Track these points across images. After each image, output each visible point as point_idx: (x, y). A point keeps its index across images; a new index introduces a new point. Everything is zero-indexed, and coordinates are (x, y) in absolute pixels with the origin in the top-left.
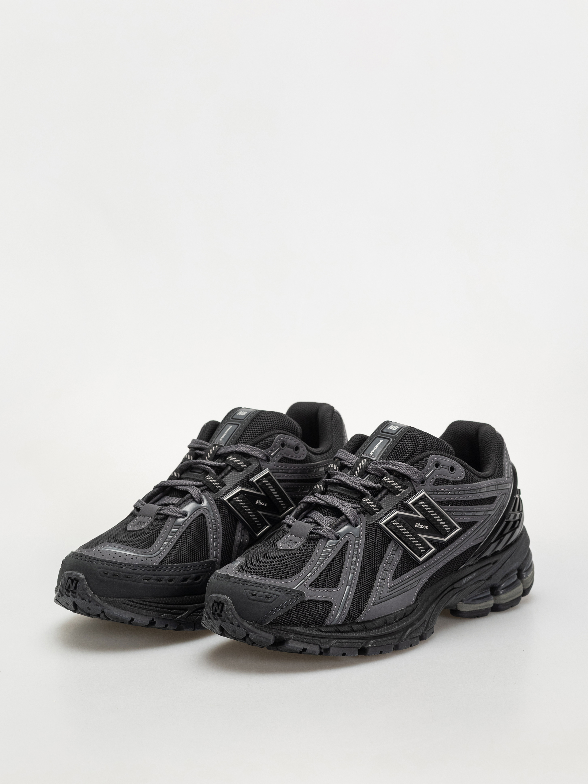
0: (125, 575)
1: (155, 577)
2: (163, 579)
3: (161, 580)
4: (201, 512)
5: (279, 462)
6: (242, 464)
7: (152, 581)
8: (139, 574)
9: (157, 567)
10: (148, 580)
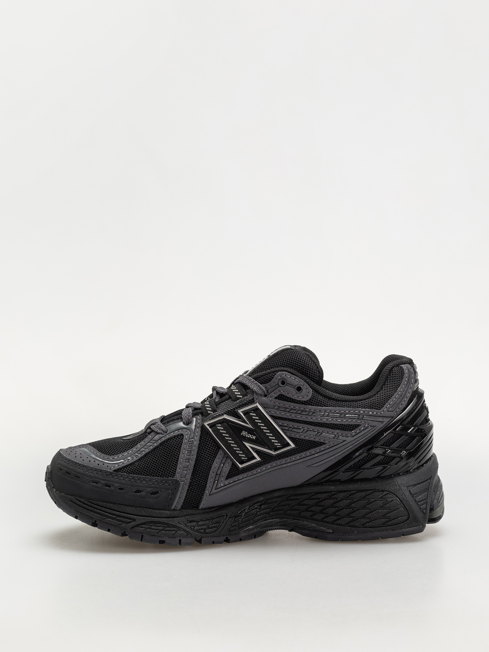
0: (75, 474)
1: (103, 482)
2: (112, 486)
3: (111, 486)
4: (182, 432)
5: (276, 398)
6: (239, 394)
7: (99, 485)
8: (88, 476)
9: (111, 473)
10: (96, 483)
